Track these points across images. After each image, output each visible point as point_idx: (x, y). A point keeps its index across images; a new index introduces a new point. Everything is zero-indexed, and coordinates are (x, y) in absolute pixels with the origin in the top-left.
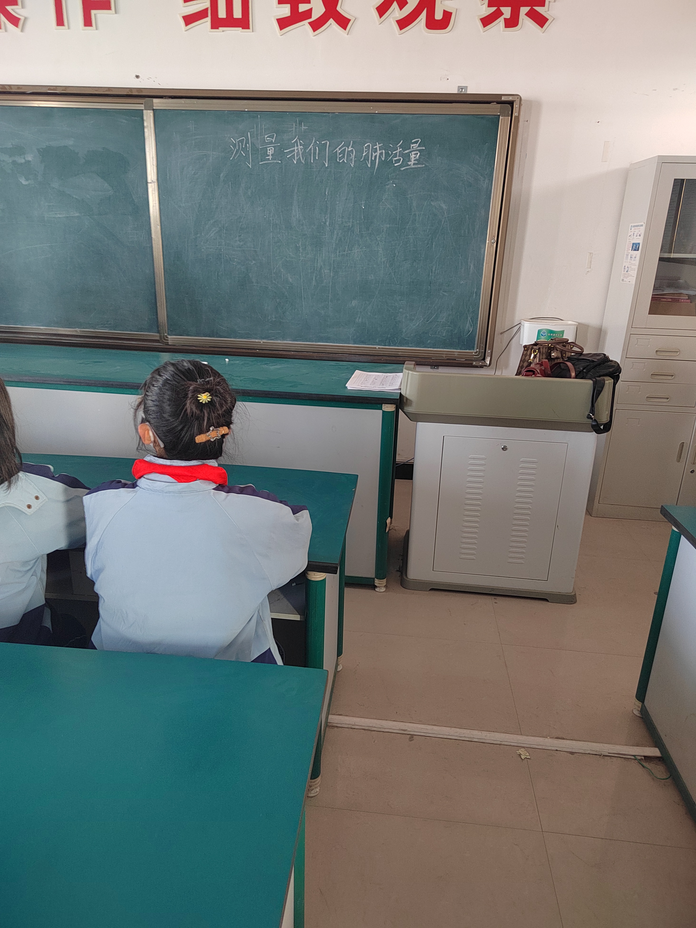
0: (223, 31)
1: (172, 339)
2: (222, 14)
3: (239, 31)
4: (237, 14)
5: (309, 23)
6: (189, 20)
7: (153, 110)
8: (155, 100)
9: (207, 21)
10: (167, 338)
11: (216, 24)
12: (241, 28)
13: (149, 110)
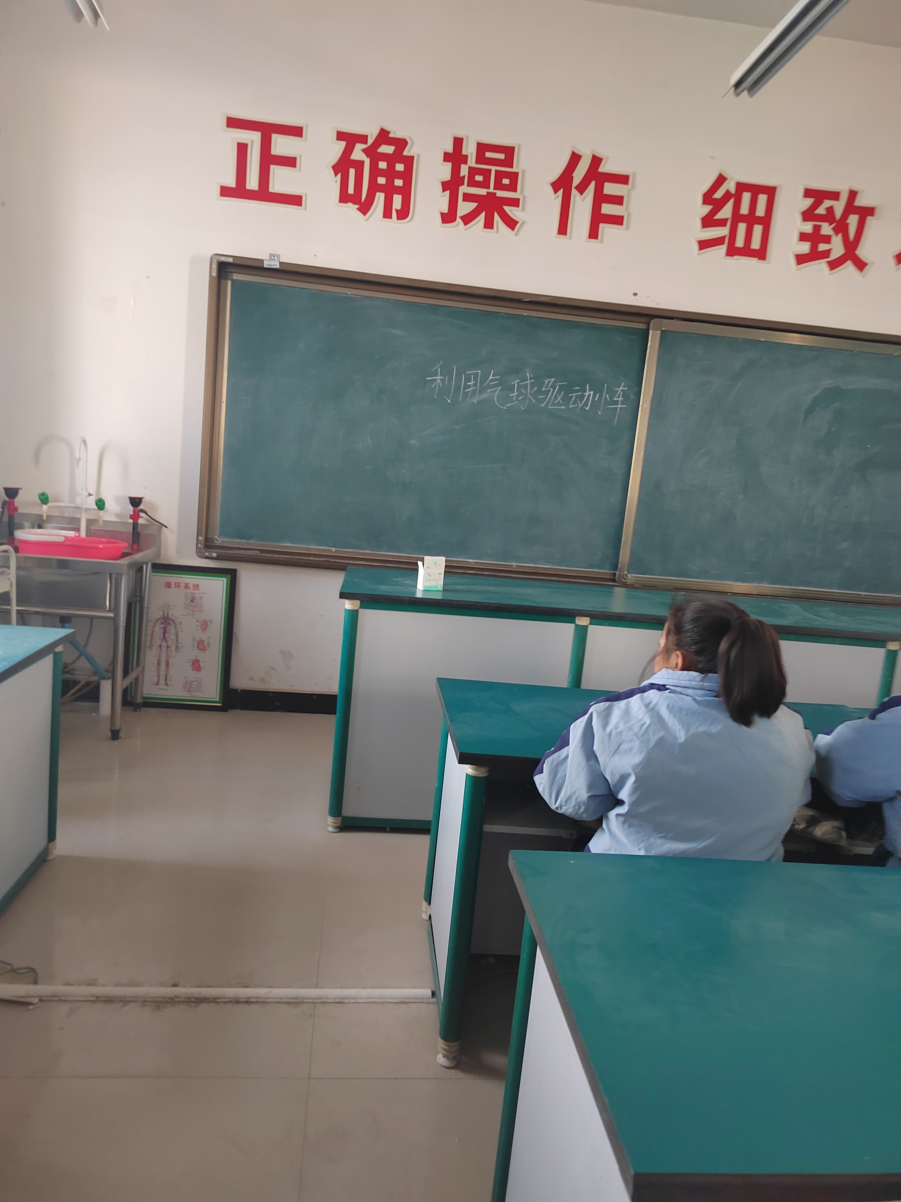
0: (738, 259)
1: (631, 577)
2: (740, 242)
3: (753, 262)
4: (756, 244)
5: (829, 262)
6: (704, 245)
7: (662, 331)
9: (722, 249)
10: (627, 576)
11: (732, 251)
12: (756, 259)
13: (657, 330)
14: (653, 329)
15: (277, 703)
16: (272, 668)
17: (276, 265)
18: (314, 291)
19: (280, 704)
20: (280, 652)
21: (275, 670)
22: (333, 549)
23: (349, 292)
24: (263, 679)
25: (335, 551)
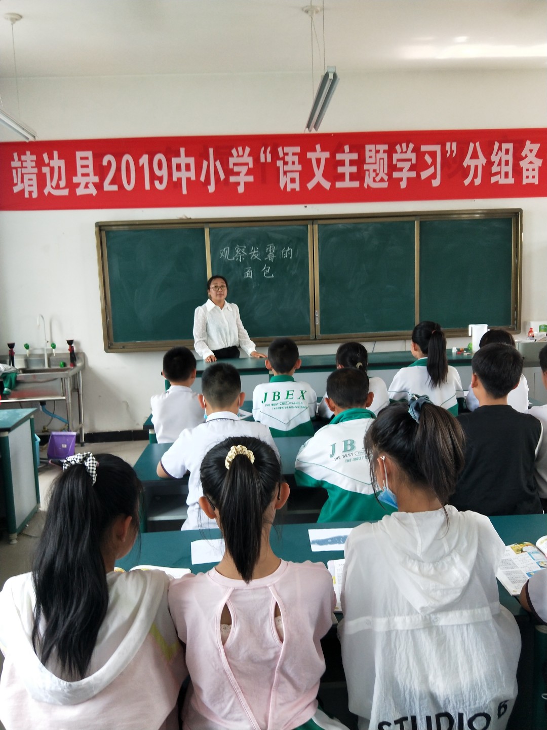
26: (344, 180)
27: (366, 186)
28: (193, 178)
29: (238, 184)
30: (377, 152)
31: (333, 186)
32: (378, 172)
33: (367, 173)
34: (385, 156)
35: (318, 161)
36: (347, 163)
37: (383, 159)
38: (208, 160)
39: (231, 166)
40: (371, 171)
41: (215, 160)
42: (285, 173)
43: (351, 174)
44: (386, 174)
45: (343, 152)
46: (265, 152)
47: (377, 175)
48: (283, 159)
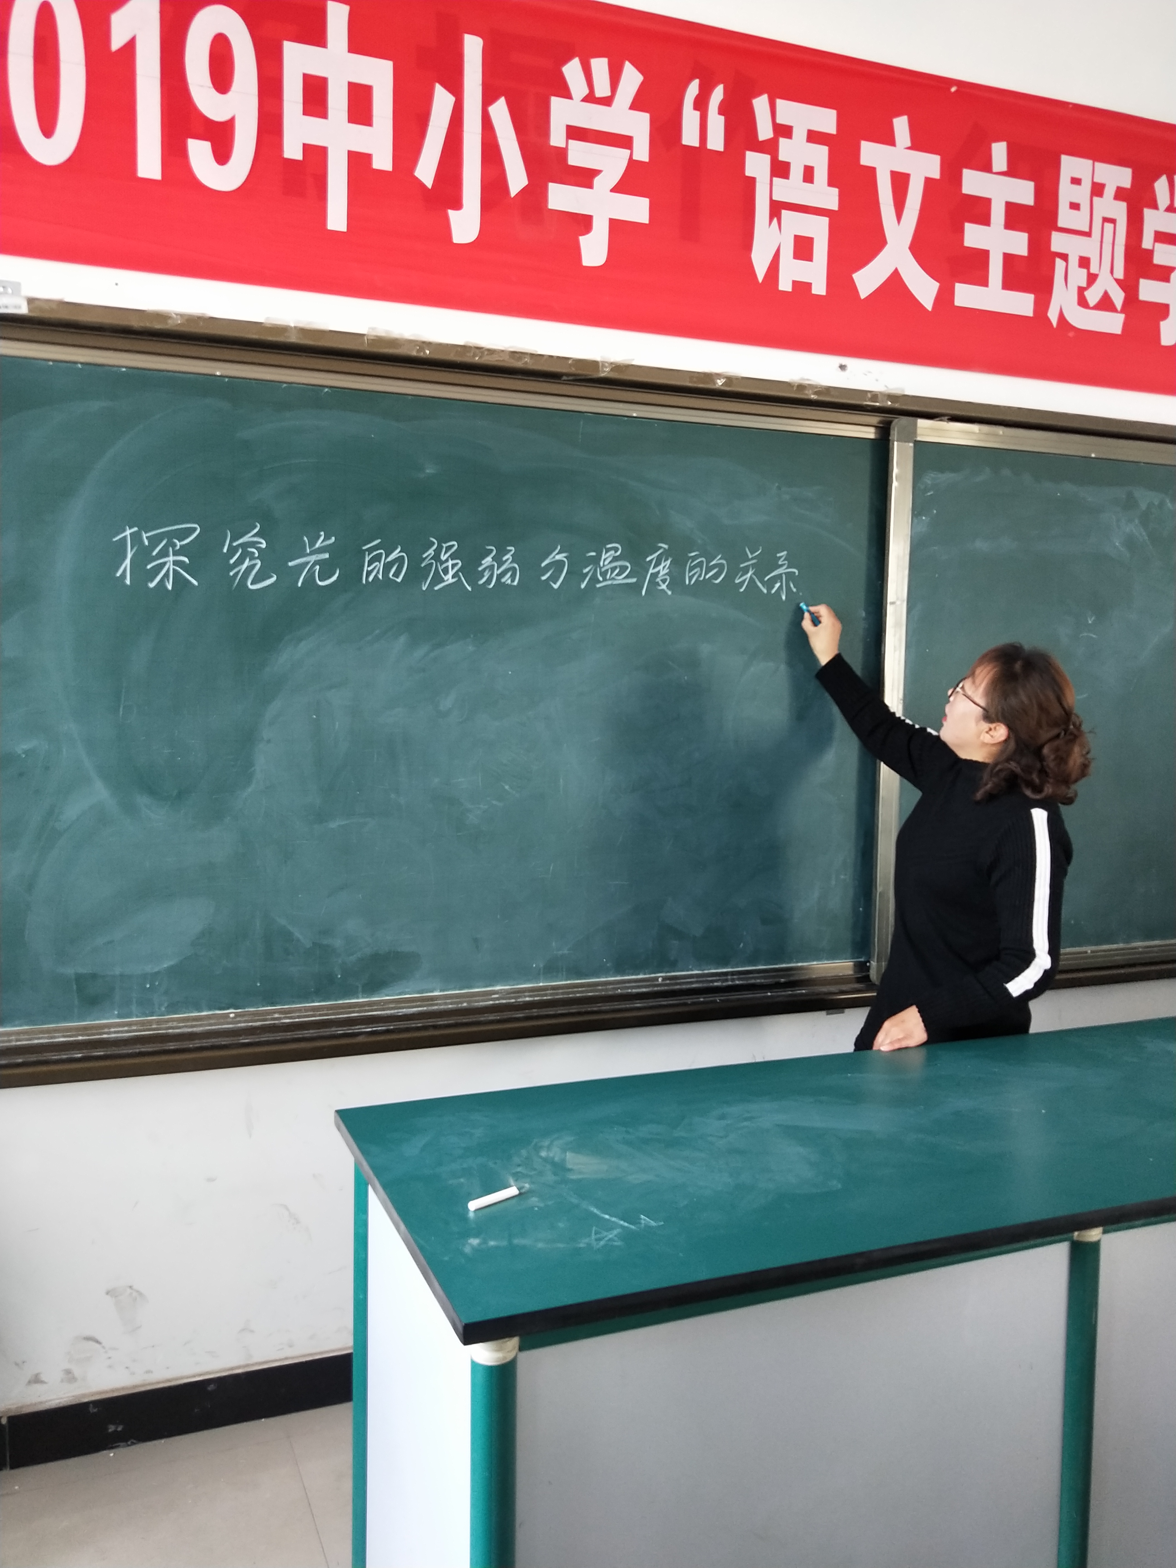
7: (915, 441)
8: (922, 423)
13: (909, 442)
14: (897, 441)
15: (111, 1428)
16: (89, 1339)
17: (20, 307)
18: (124, 369)
19: (120, 1429)
20: (107, 1293)
21: (98, 1342)
22: (231, 1012)
23: (219, 370)
24: (68, 1372)
25: (237, 1015)
26: (984, 282)
27: (1053, 316)
28: (383, 161)
29: (584, 223)
30: (1098, 190)
31: (945, 296)
32: (1094, 269)
33: (1059, 264)
34: (1120, 211)
35: (900, 181)
36: (998, 214)
37: (1113, 221)
38: (456, 88)
39: (557, 139)
40: (1074, 261)
41: (488, 99)
42: (777, 208)
43: (1009, 259)
44: (1117, 280)
45: (986, 166)
46: (701, 104)
47: (1092, 279)
48: (770, 148)
